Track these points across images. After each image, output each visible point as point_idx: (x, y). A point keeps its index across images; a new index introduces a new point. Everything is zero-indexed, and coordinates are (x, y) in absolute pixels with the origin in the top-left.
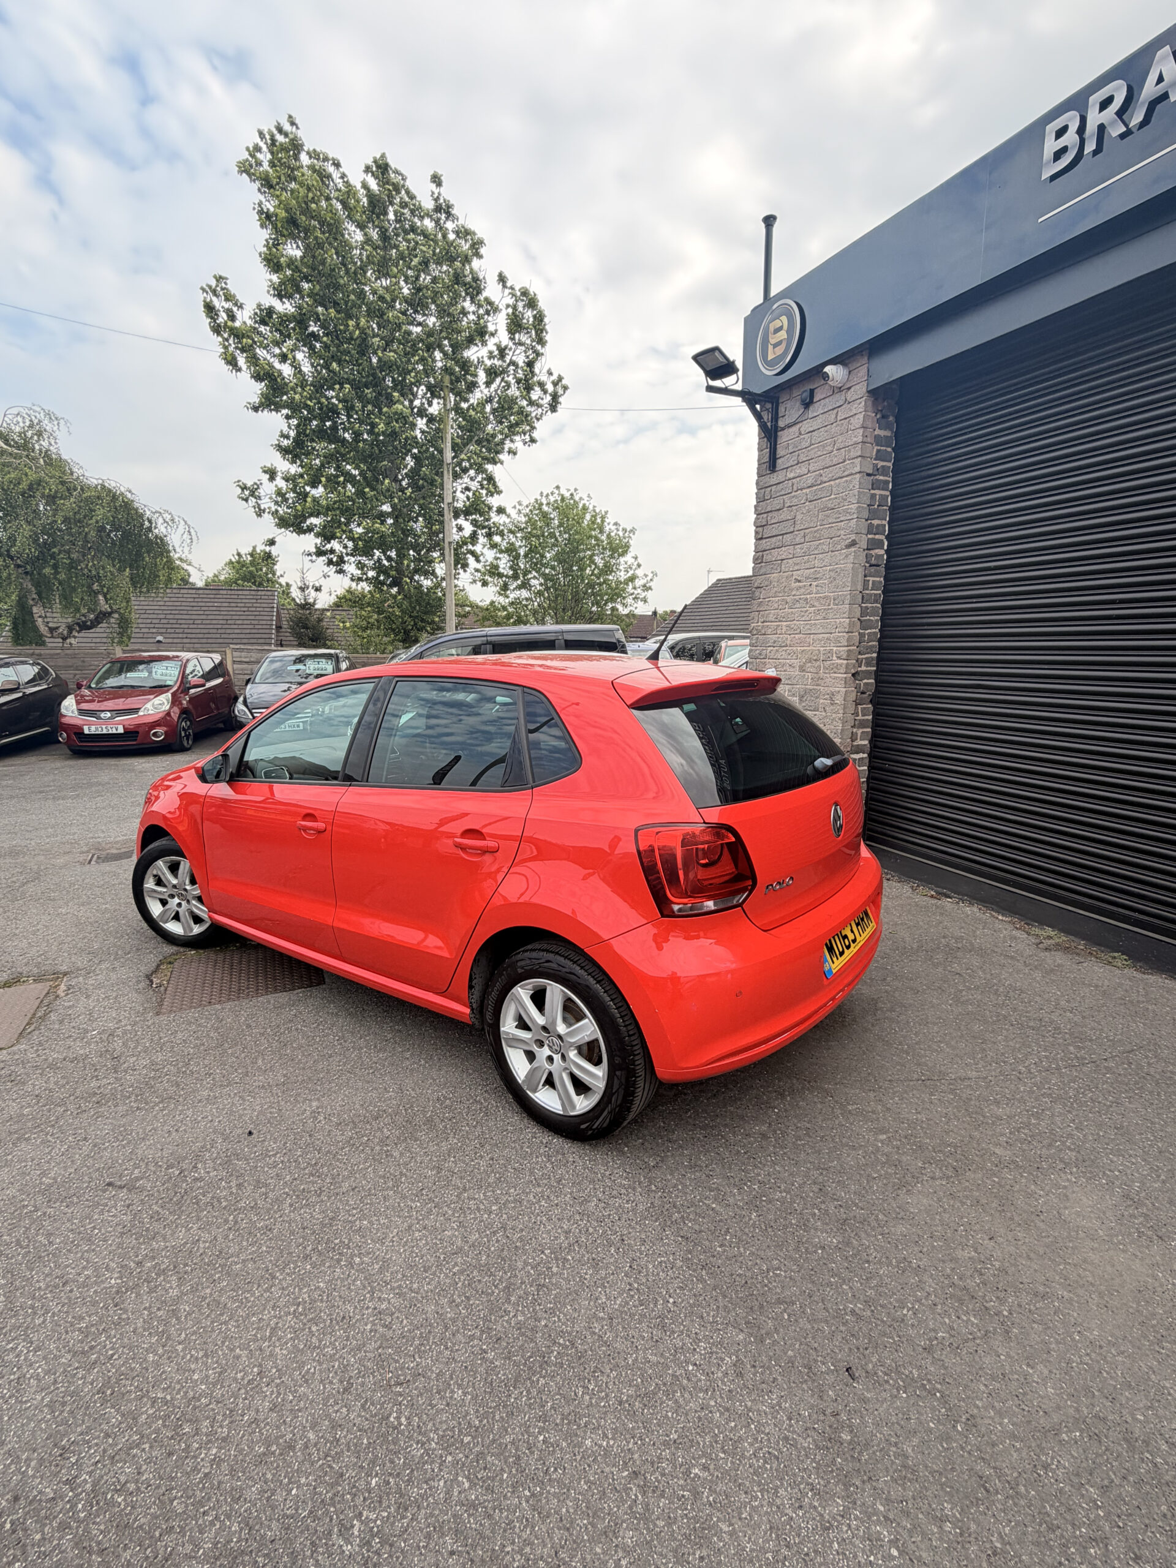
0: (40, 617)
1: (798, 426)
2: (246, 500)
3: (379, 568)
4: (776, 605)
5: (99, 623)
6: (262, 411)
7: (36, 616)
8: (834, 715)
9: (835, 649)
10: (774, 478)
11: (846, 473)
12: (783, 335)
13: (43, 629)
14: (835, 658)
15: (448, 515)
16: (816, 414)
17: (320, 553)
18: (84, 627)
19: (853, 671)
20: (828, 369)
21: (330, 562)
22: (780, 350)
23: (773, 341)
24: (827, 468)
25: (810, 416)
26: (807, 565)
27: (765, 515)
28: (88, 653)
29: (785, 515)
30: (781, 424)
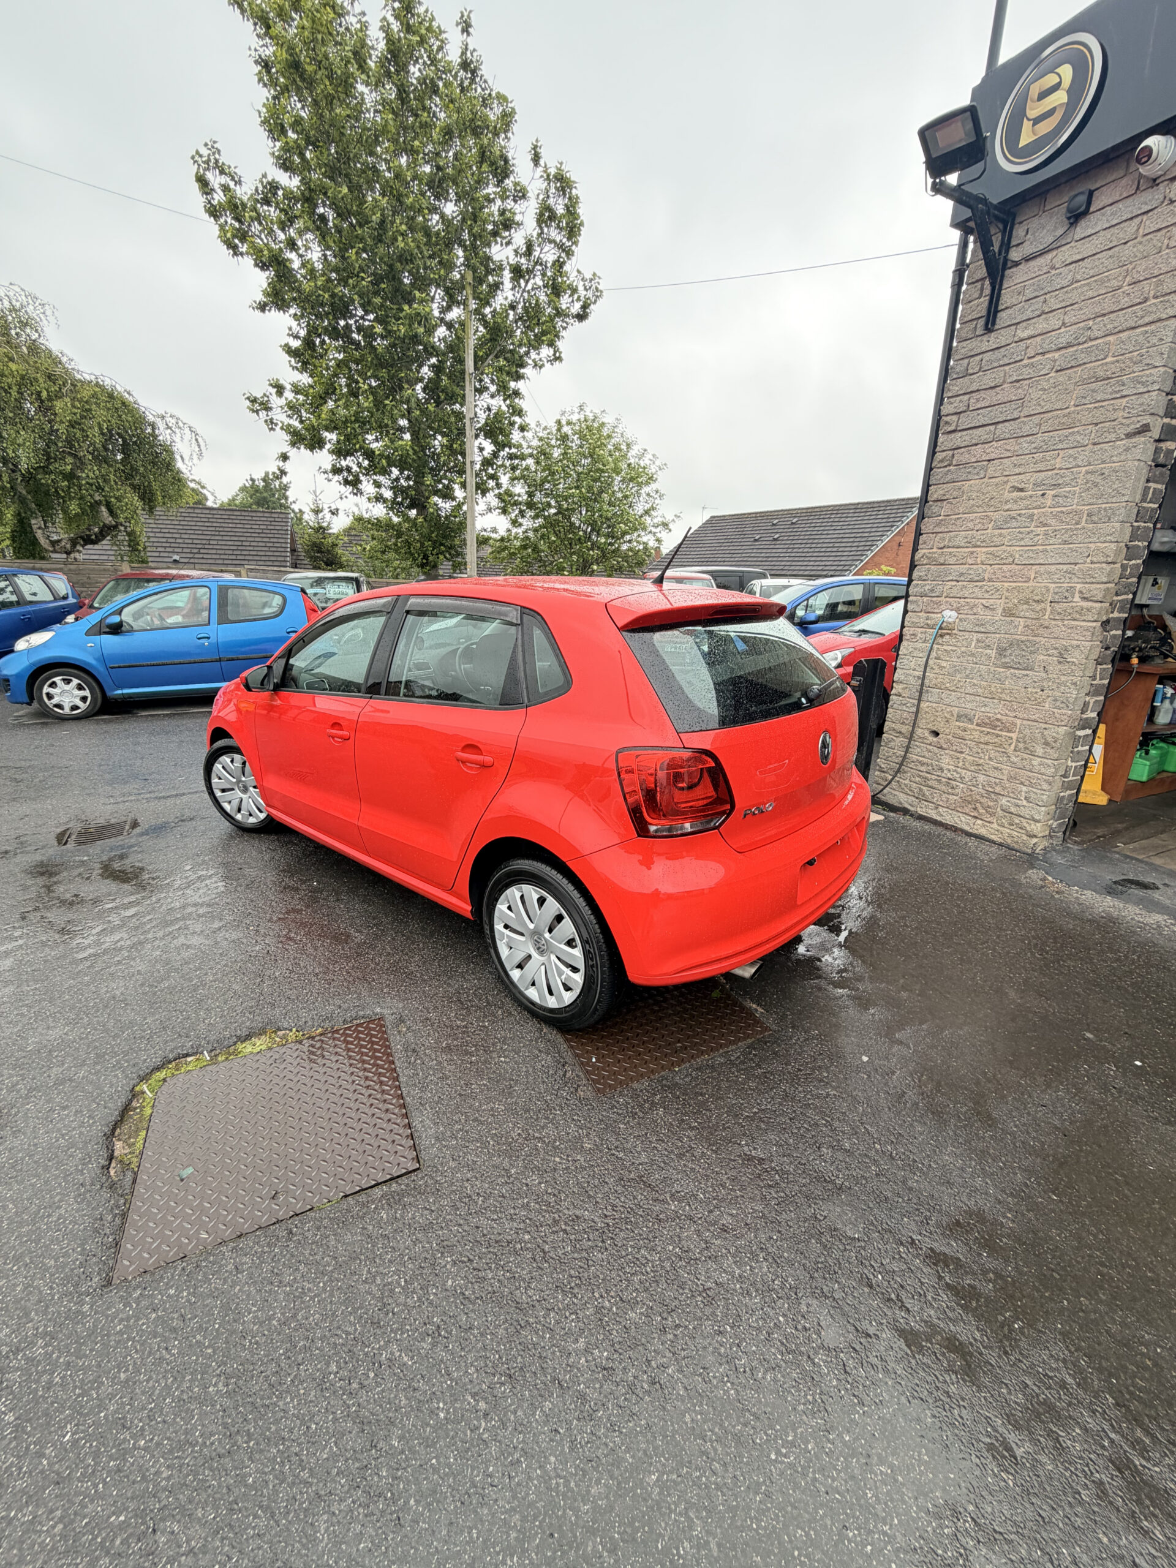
0: (40, 528)
1: (1049, 256)
2: (257, 412)
3: (396, 488)
4: (970, 525)
5: (104, 537)
6: (269, 310)
7: (35, 527)
8: (1063, 678)
9: (1079, 586)
10: (993, 340)
11: (1147, 320)
12: (1060, 97)
13: (43, 541)
14: (1077, 598)
15: (470, 432)
16: (1090, 231)
17: (336, 471)
18: (88, 540)
19: (1104, 618)
20: (1152, 141)
21: (346, 482)
22: (1045, 127)
23: (1033, 112)
24: (1104, 315)
25: (1077, 237)
26: (1041, 466)
27: (966, 397)
28: (94, 570)
29: (1007, 393)
30: (1015, 255)
